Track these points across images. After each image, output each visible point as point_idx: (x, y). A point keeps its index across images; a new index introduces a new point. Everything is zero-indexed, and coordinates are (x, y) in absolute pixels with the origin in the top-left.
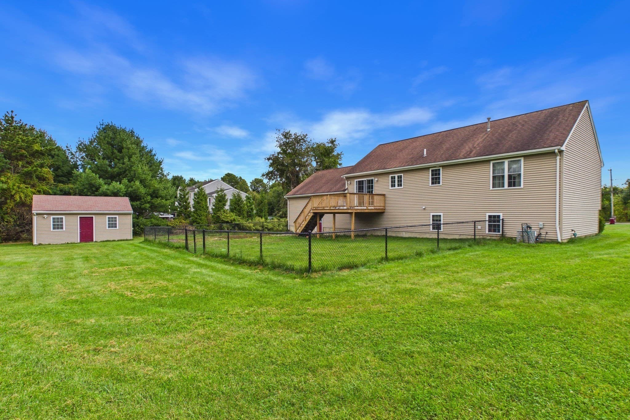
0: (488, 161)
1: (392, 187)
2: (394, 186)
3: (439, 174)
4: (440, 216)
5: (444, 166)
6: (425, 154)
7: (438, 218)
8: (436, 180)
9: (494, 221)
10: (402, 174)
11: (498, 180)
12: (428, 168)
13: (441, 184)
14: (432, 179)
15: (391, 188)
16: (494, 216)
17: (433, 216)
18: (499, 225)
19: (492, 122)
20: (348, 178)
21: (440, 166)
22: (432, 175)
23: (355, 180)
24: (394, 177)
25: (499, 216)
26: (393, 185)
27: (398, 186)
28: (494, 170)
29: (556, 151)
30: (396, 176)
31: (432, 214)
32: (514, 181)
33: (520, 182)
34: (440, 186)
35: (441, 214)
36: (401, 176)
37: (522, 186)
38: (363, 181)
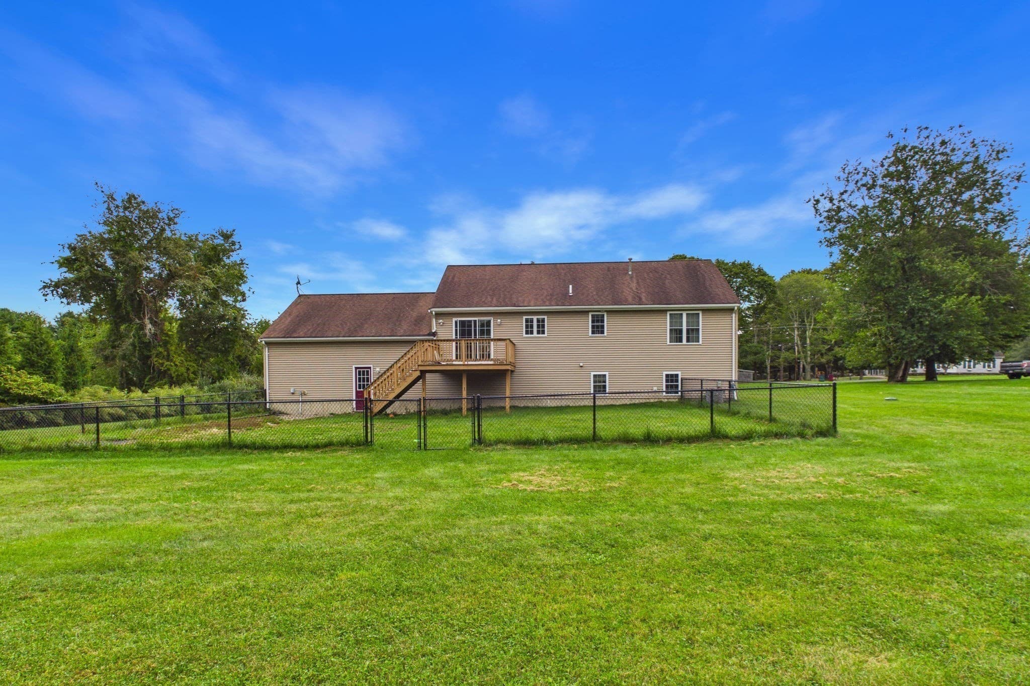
0: (664, 311)
1: (527, 333)
2: (532, 333)
3: (603, 321)
4: (605, 376)
5: (610, 312)
6: (571, 291)
7: (602, 379)
8: (598, 328)
9: (672, 381)
10: (546, 317)
11: (676, 335)
12: (586, 312)
13: (605, 334)
14: (593, 327)
15: (525, 335)
16: (672, 375)
17: (595, 376)
18: (678, 385)
19: (634, 264)
20: (438, 315)
21: (606, 311)
22: (593, 321)
23: (454, 320)
24: (532, 321)
25: (677, 376)
26: (529, 331)
27: (538, 332)
28: (671, 322)
29: (736, 308)
30: (535, 318)
31: (593, 373)
32: (693, 335)
33: (698, 337)
34: (605, 337)
35: (607, 373)
36: (543, 320)
37: (701, 342)
38: (470, 321)
